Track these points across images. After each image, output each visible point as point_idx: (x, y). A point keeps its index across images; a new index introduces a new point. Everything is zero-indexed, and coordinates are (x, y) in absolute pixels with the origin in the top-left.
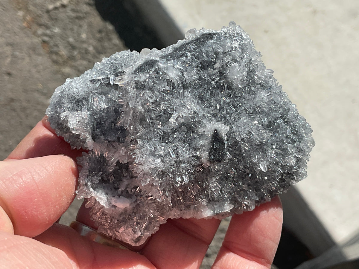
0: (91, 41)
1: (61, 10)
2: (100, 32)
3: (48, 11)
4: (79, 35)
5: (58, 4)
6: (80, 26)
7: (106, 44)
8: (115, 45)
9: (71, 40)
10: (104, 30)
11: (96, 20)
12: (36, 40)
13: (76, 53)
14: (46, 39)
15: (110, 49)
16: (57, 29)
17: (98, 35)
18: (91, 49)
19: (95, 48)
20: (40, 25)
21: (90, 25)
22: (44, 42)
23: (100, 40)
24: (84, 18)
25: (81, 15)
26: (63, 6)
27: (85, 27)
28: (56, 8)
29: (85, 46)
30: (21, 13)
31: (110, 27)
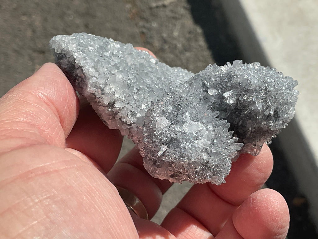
0: (182, 39)
1: (161, 9)
2: (190, 32)
3: (151, 8)
4: (172, 32)
5: (160, 3)
6: (175, 25)
7: (193, 44)
8: (200, 46)
9: (165, 35)
10: (194, 32)
11: (189, 22)
12: (137, 30)
13: (166, 47)
14: (144, 30)
15: (196, 48)
16: (156, 24)
17: (187, 35)
18: (179, 46)
19: (183, 46)
20: (143, 18)
21: (183, 26)
22: (143, 33)
23: (189, 40)
24: (179, 19)
25: (177, 16)
26: (164, 6)
27: (178, 27)
28: (157, 7)
29: (174, 42)
30: (128, 6)
31: (199, 30)
